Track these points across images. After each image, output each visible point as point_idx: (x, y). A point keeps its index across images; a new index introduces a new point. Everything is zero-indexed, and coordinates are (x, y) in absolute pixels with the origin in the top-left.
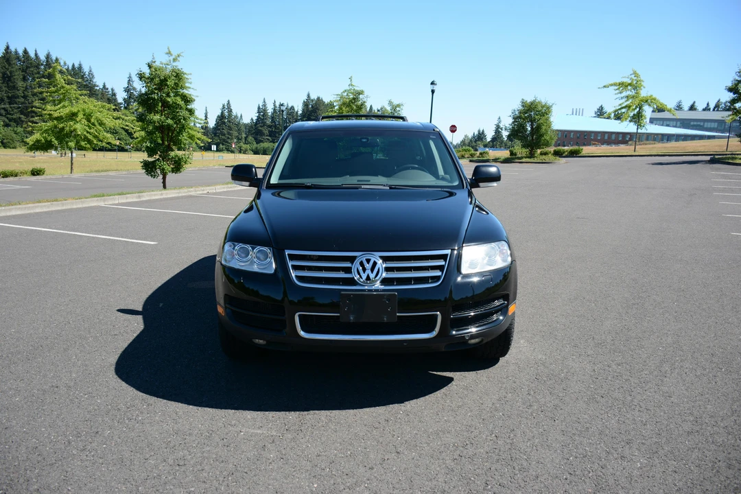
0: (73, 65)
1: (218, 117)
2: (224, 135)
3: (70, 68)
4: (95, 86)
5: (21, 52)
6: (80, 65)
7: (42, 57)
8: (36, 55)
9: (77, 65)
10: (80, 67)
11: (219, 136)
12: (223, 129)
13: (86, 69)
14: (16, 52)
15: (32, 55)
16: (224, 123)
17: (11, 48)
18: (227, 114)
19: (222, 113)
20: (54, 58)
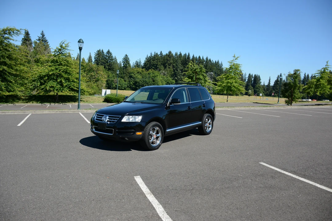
0: (216, 61)
1: (276, 81)
2: (277, 89)
3: (214, 62)
4: (223, 69)
5: (198, 57)
6: (218, 61)
7: (205, 59)
8: (203, 58)
9: (217, 61)
10: (218, 62)
11: (275, 90)
12: (277, 87)
13: (220, 63)
14: (196, 58)
15: (202, 58)
16: (278, 84)
17: (194, 56)
18: (279, 80)
19: (277, 79)
20: (209, 59)
